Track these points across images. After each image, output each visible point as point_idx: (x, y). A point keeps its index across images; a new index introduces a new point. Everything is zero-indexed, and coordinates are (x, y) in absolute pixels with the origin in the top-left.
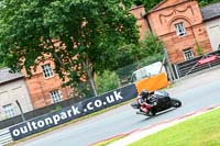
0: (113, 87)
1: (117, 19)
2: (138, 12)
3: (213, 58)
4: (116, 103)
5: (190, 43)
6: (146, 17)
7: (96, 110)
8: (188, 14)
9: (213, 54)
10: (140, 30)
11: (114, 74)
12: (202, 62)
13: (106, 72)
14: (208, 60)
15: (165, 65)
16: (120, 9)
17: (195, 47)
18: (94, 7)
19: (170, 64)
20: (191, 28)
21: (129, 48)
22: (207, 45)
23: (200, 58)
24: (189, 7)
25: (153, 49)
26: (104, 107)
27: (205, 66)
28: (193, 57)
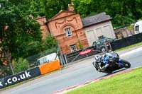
0: (25, 69)
1: (28, 25)
2: (42, 21)
3: (89, 51)
4: (27, 79)
5: (75, 41)
6: (46, 24)
7: (14, 83)
8: (74, 22)
9: (90, 48)
10: (43, 32)
11: (25, 60)
12: (82, 53)
13: (20, 59)
14: (86, 52)
15: (59, 55)
16: (30, 18)
17: (78, 44)
18: (13, 17)
19: (62, 54)
20: (76, 31)
21: (35, 43)
22: (86, 42)
23: (81, 51)
24: (74, 18)
25: (51, 45)
26: (18, 82)
27: (84, 56)
28: (76, 50)
